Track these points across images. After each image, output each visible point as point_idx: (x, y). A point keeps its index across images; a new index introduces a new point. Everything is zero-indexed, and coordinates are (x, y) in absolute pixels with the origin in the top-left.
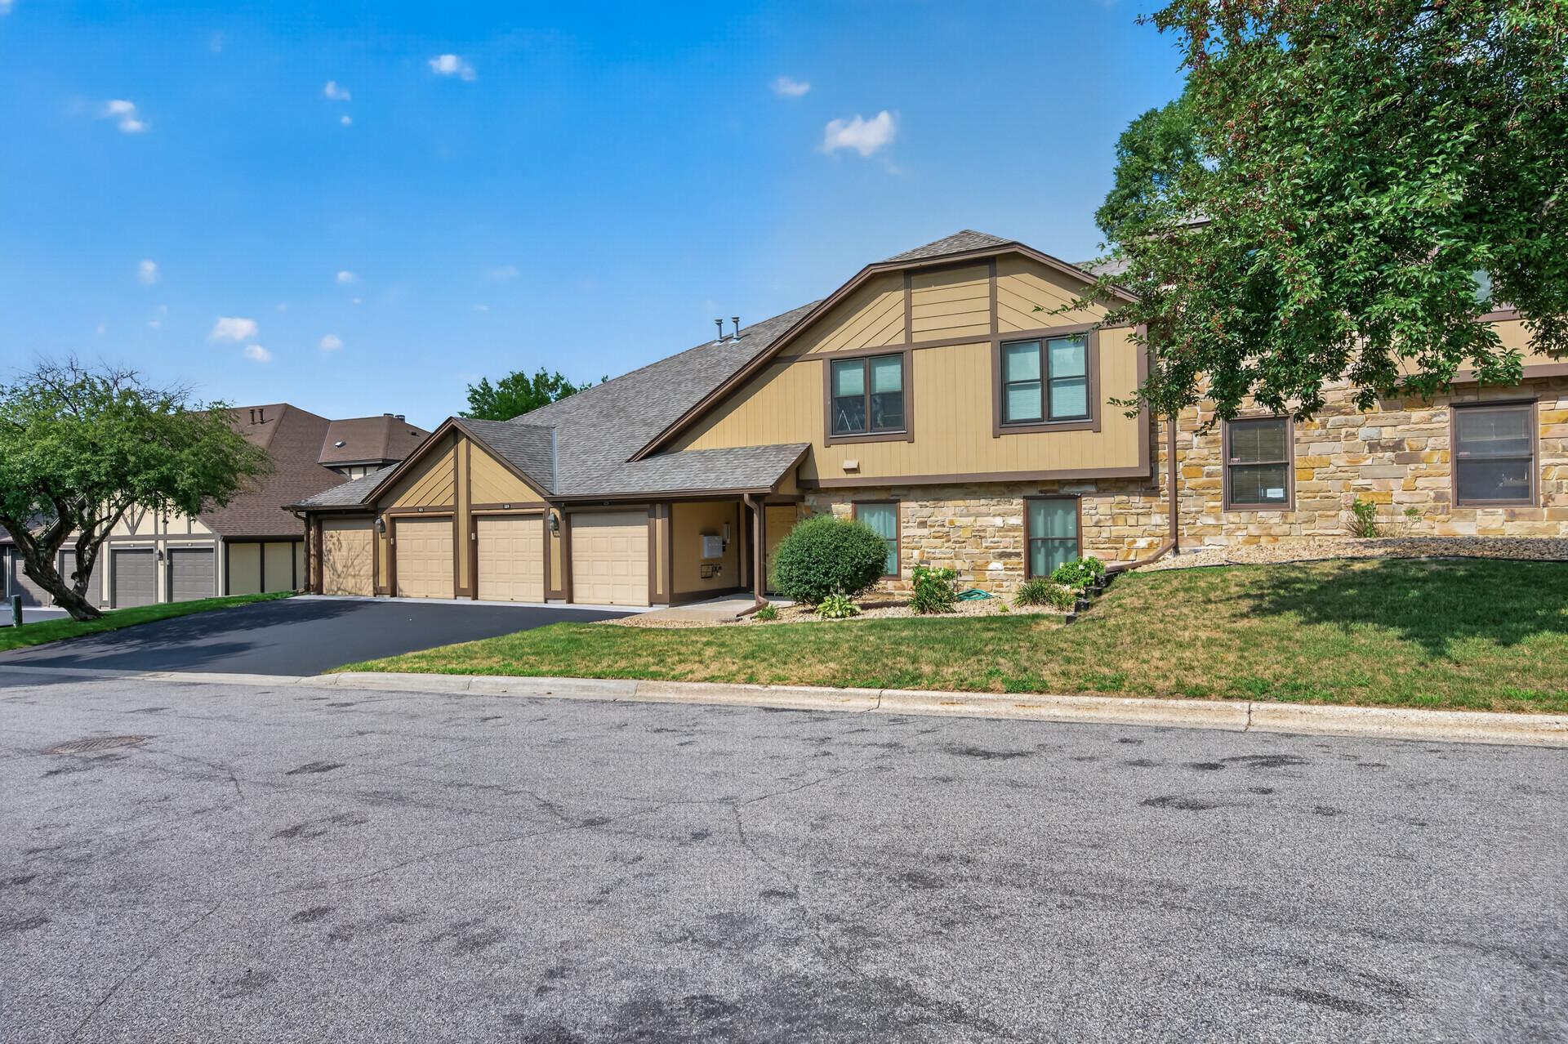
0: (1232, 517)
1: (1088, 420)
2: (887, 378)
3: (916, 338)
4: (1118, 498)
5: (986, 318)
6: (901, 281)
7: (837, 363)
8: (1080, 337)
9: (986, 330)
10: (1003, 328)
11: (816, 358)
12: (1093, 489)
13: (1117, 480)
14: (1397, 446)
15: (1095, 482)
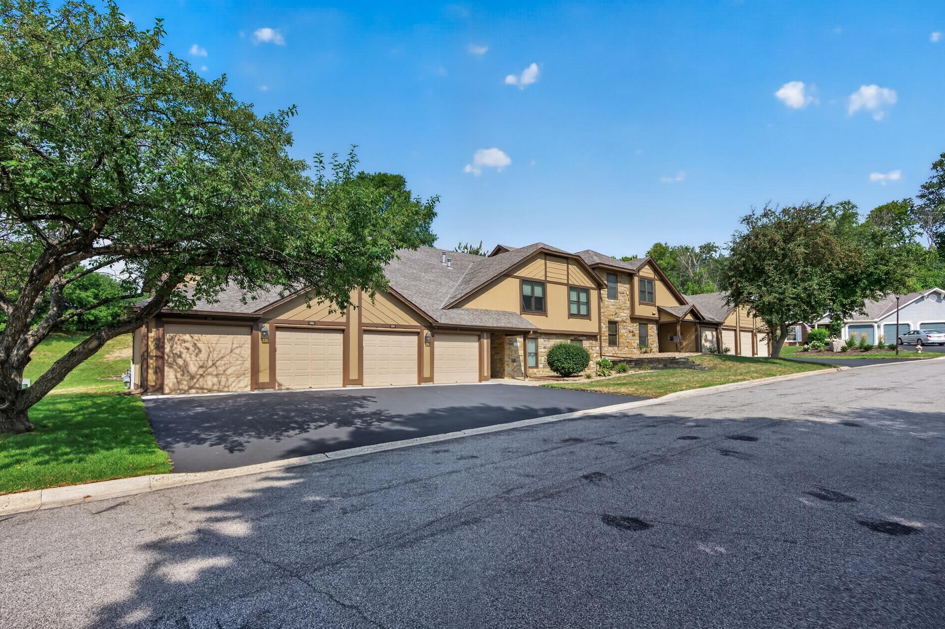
0: (610, 348)
1: (588, 316)
2: (538, 292)
3: (548, 279)
4: (591, 341)
5: (566, 277)
6: (543, 256)
7: (524, 281)
8: (586, 290)
9: (566, 282)
10: (570, 282)
11: (517, 277)
12: (585, 338)
13: (591, 336)
14: (633, 332)
15: (586, 336)
